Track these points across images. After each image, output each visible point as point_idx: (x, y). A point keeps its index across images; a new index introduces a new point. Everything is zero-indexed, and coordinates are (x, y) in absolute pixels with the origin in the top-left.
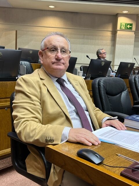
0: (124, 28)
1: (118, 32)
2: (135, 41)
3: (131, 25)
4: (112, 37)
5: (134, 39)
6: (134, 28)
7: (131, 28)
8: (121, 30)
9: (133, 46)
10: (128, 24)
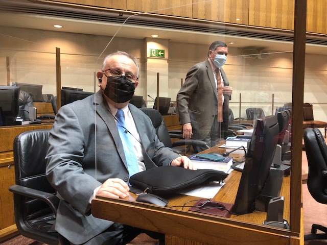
0: (155, 55)
1: (148, 60)
2: (169, 71)
3: (163, 51)
4: (142, 66)
5: (167, 69)
6: (166, 56)
7: (163, 56)
8: (152, 57)
9: (167, 77)
10: (159, 51)
